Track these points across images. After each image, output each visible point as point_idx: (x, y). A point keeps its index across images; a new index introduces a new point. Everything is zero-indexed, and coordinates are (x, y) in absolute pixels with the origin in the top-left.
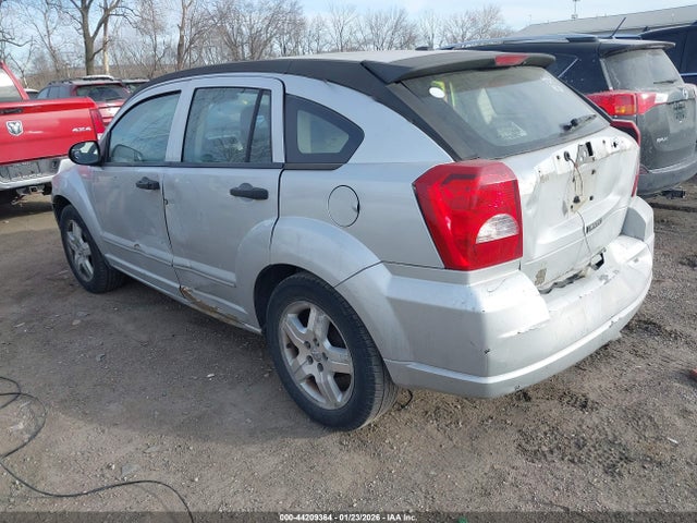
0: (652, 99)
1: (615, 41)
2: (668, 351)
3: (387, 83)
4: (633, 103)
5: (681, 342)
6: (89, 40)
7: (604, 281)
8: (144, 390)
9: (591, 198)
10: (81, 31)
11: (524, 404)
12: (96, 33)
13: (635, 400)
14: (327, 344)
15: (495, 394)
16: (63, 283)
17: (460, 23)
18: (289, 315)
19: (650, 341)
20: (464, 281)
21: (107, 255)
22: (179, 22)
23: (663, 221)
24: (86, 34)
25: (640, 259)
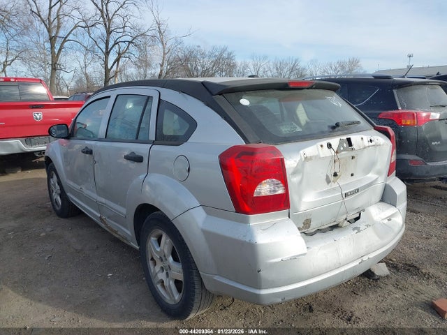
0: (428, 116)
1: (406, 79)
2: (420, 287)
3: (213, 95)
4: (414, 119)
5: (431, 282)
6: (107, 71)
7: (356, 231)
8: (66, 280)
9: (352, 175)
10: (104, 65)
11: (307, 314)
12: (112, 67)
13: (387, 319)
14: (171, 259)
15: (267, 302)
16: (45, 210)
17: (334, 68)
18: (152, 238)
19: (410, 279)
20: (246, 222)
21: (68, 194)
22: (161, 62)
23: (441, 198)
24: (106, 67)
25: (393, 219)
